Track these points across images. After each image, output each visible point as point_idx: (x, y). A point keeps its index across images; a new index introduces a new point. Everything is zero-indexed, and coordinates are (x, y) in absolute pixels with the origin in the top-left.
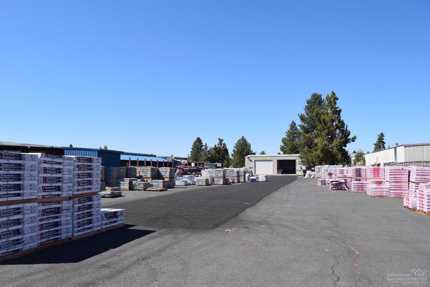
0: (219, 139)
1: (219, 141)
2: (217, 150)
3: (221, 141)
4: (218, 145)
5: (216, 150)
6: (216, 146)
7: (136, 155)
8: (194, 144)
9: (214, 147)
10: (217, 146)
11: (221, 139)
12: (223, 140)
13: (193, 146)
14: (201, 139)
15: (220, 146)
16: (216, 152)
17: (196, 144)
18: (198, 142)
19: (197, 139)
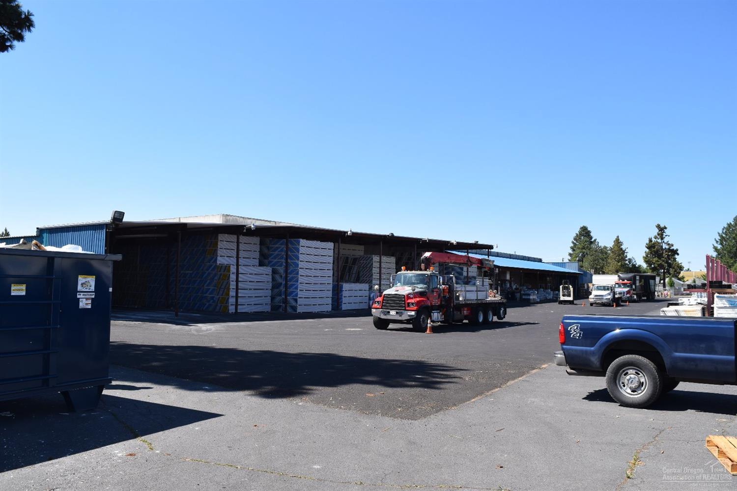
0: (658, 226)
2: (655, 249)
3: (662, 230)
4: (656, 238)
5: (653, 250)
6: (650, 240)
7: (518, 258)
8: (575, 239)
9: (648, 242)
10: (653, 240)
11: (662, 226)
13: (573, 243)
14: (589, 230)
15: (659, 241)
16: (651, 253)
17: (580, 238)
18: (583, 235)
19: (582, 228)
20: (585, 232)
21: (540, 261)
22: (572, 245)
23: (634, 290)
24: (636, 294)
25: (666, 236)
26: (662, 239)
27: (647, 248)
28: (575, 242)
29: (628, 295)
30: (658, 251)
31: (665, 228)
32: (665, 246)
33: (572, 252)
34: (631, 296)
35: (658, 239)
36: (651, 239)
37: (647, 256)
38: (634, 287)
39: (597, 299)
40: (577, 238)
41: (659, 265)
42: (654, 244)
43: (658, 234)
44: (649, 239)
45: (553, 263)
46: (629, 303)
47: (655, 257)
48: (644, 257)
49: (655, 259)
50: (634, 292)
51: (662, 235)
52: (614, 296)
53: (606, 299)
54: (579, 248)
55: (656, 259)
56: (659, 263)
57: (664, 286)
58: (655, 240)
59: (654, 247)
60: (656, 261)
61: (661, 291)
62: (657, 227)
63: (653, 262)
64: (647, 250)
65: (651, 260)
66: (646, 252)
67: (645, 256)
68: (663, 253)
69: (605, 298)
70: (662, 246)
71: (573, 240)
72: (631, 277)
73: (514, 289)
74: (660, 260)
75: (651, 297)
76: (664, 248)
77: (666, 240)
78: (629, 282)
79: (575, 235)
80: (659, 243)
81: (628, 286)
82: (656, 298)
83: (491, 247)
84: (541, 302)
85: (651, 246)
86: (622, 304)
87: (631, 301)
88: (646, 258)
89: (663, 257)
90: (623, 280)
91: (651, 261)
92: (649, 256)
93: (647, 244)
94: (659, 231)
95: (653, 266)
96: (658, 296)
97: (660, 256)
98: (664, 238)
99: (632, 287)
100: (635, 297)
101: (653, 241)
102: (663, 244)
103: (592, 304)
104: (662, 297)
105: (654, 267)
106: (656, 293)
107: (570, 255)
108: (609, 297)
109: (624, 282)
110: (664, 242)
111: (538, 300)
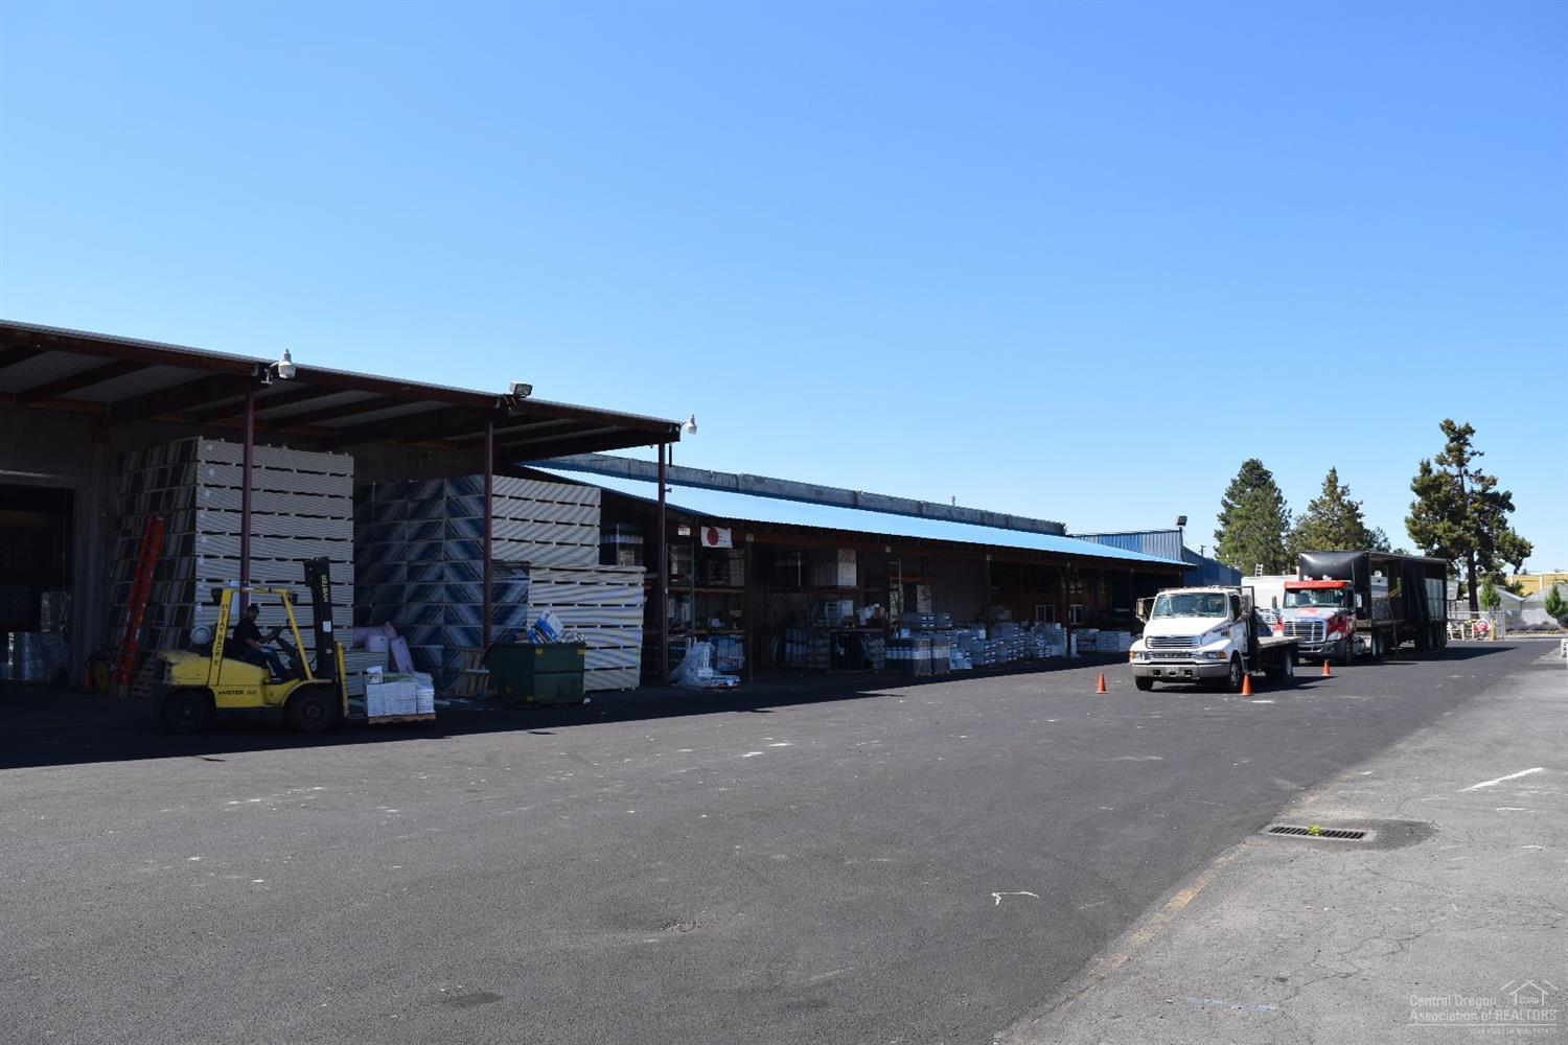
0: (1448, 427)
2: (1441, 495)
3: (1459, 437)
4: (1441, 461)
5: (1434, 495)
6: (1426, 469)
8: (1230, 495)
9: (1418, 474)
10: (1436, 469)
11: (1459, 424)
13: (1225, 504)
14: (1265, 468)
15: (1453, 470)
16: (1430, 507)
17: (1243, 492)
18: (1251, 485)
19: (1245, 465)
20: (1255, 477)
21: (1058, 530)
22: (1223, 510)
23: (1361, 614)
24: (1374, 631)
25: (1473, 454)
26: (1461, 463)
27: (1416, 490)
28: (1230, 502)
29: (1336, 636)
30: (1449, 500)
31: (1470, 431)
32: (1470, 486)
33: (1222, 529)
34: (1349, 638)
35: (1450, 465)
36: (1429, 464)
37: (1417, 516)
38: (1359, 600)
39: (1162, 655)
40: (1236, 492)
41: (1454, 542)
42: (1436, 478)
43: (1449, 451)
44: (1422, 464)
45: (1099, 536)
46: (1330, 665)
47: (1442, 519)
48: (1407, 521)
49: (1440, 525)
50: (1364, 623)
51: (1461, 452)
52: (1252, 640)
53: (1206, 654)
54: (1240, 517)
55: (1447, 523)
56: (1455, 535)
57: (1473, 605)
58: (1441, 469)
59: (1438, 488)
60: (1445, 531)
61: (1464, 623)
62: (1443, 428)
63: (1435, 535)
64: (1418, 499)
65: (1431, 526)
66: (1413, 506)
67: (1411, 516)
68: (1465, 506)
69: (1202, 649)
70: (1462, 487)
71: (1226, 498)
72: (1347, 566)
73: (863, 623)
74: (1456, 527)
75: (1431, 642)
76: (1467, 490)
77: (1472, 466)
78: (1337, 583)
79: (1231, 484)
80: (1452, 477)
81: (1337, 600)
82: (1452, 642)
83: (663, 433)
84: (979, 672)
85: (1427, 486)
86: (1298, 672)
87: (1345, 656)
88: (1414, 524)
89: (1467, 518)
90: (1317, 577)
91: (1430, 532)
92: (1423, 515)
93: (1415, 480)
94: (1452, 440)
95: (1436, 546)
96: (1457, 635)
97: (1457, 516)
98: (1468, 460)
99: (1350, 602)
100: (1368, 643)
101: (1435, 473)
102: (1466, 479)
103: (1144, 683)
104: (1467, 637)
105: (1441, 548)
106: (1449, 626)
107: (1219, 535)
108: (1221, 645)
109: (1318, 584)
110: (1466, 472)
111: (968, 666)
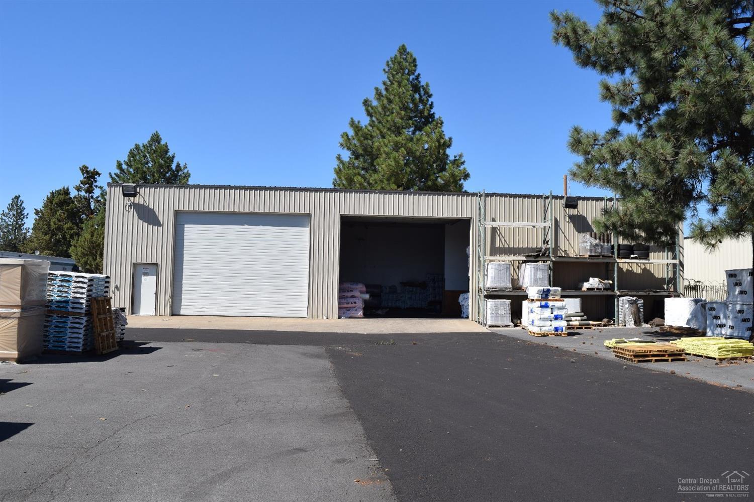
1: (81, 177)
12: (99, 175)
